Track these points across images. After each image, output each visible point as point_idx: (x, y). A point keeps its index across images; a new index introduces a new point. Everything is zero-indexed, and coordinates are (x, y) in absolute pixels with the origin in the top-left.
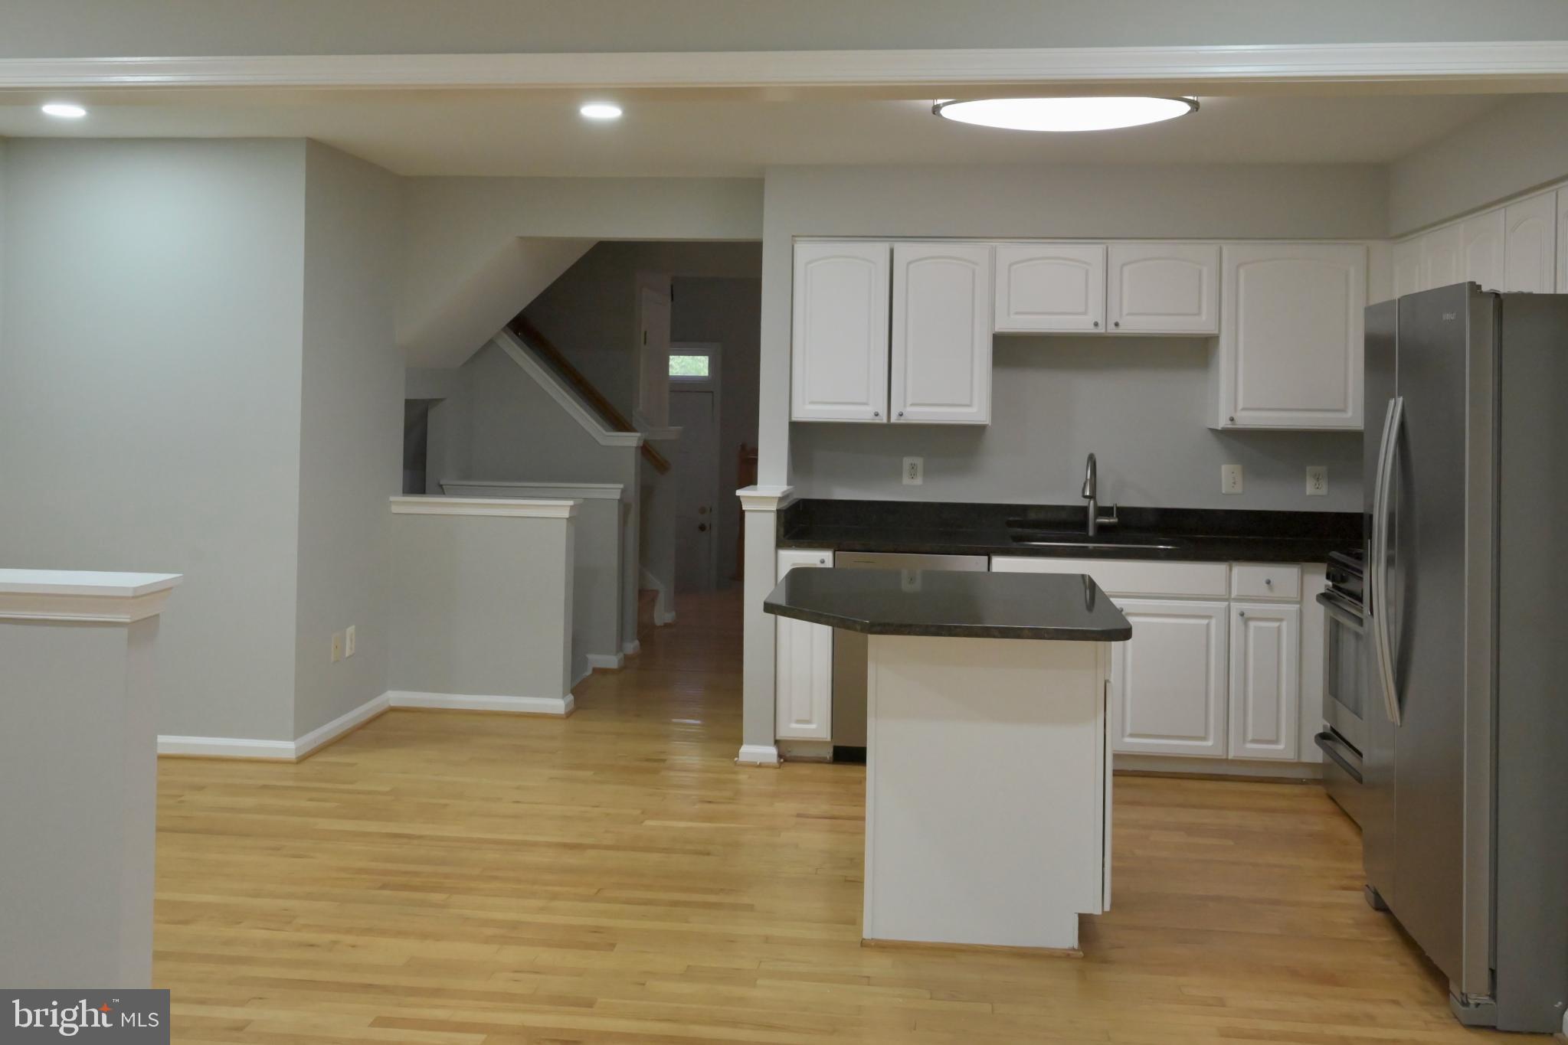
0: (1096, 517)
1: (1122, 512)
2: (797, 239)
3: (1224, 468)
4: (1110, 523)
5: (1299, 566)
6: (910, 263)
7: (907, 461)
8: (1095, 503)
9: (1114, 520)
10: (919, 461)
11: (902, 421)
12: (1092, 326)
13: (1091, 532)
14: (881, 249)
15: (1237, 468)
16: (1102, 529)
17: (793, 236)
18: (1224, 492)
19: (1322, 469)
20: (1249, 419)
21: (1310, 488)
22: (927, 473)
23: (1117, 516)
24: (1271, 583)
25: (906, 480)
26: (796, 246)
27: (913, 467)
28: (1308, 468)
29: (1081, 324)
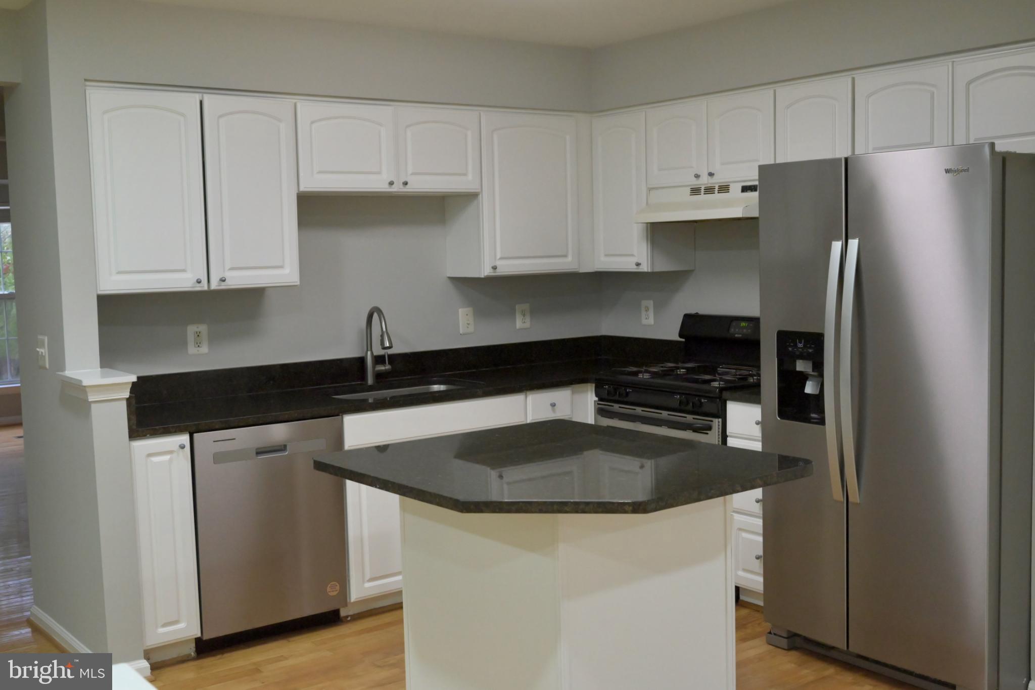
0: (374, 367)
1: (393, 358)
2: (88, 83)
3: (460, 310)
4: (386, 369)
5: (570, 388)
6: (221, 116)
7: (191, 329)
8: (372, 353)
9: (388, 367)
10: (203, 328)
11: (223, 286)
12: (387, 186)
13: (370, 381)
14: (191, 100)
15: (469, 310)
16: (379, 376)
17: (86, 80)
18: (461, 332)
19: (526, 306)
20: (509, 267)
21: (519, 324)
22: (213, 339)
23: (389, 363)
24: (555, 407)
25: (192, 350)
26: (87, 91)
27: (198, 335)
28: (517, 307)
29: (376, 183)
